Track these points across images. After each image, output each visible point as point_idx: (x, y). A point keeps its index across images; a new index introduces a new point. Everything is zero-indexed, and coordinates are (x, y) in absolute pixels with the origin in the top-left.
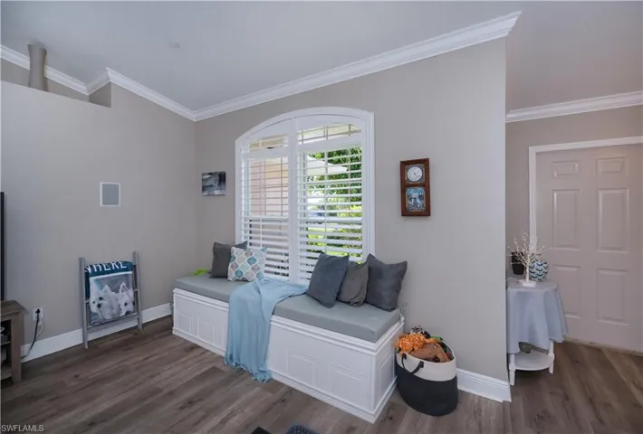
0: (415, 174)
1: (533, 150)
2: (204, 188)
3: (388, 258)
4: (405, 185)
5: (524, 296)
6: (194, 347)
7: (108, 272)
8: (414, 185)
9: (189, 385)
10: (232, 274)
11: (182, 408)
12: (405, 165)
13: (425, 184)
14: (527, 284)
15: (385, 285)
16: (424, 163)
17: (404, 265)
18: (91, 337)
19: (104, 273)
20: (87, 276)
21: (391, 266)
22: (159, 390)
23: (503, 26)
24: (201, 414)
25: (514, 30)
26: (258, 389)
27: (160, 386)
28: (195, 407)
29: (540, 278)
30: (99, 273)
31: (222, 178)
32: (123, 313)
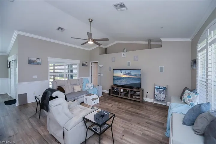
2: (191, 66)
7: (159, 89)
9: (153, 121)
11: (146, 122)
18: (155, 102)
19: (158, 88)
20: (155, 88)
22: (149, 117)
24: (146, 126)
26: (162, 135)
27: (150, 117)
28: (148, 124)
30: (157, 88)
32: (162, 100)
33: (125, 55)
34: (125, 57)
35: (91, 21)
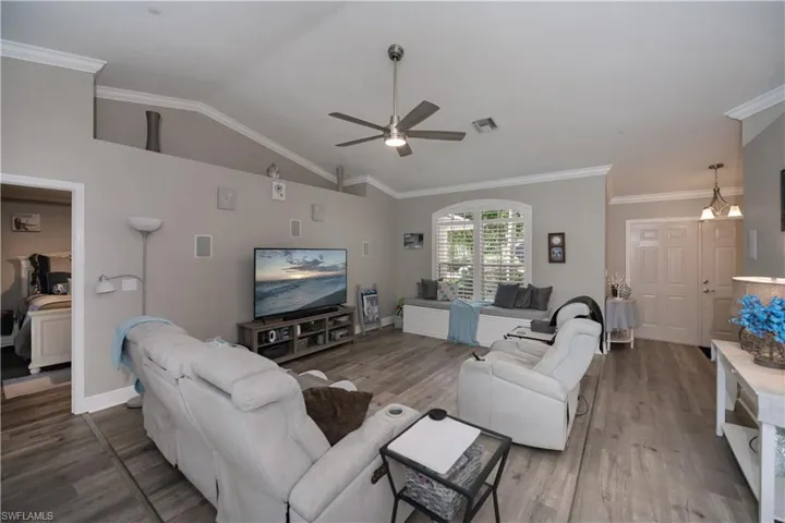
0: (557, 240)
1: (628, 222)
2: (406, 244)
3: (541, 284)
4: (551, 246)
5: (615, 304)
6: (424, 337)
7: (369, 295)
8: (557, 246)
10: (440, 296)
12: (551, 236)
13: (562, 246)
14: (618, 299)
15: (540, 298)
16: (562, 235)
17: (551, 288)
20: (362, 295)
21: (544, 289)
23: (604, 170)
25: (609, 172)
29: (626, 296)
30: (366, 294)
31: (421, 237)
33: (283, 192)
34: (283, 199)
35: (395, 55)
